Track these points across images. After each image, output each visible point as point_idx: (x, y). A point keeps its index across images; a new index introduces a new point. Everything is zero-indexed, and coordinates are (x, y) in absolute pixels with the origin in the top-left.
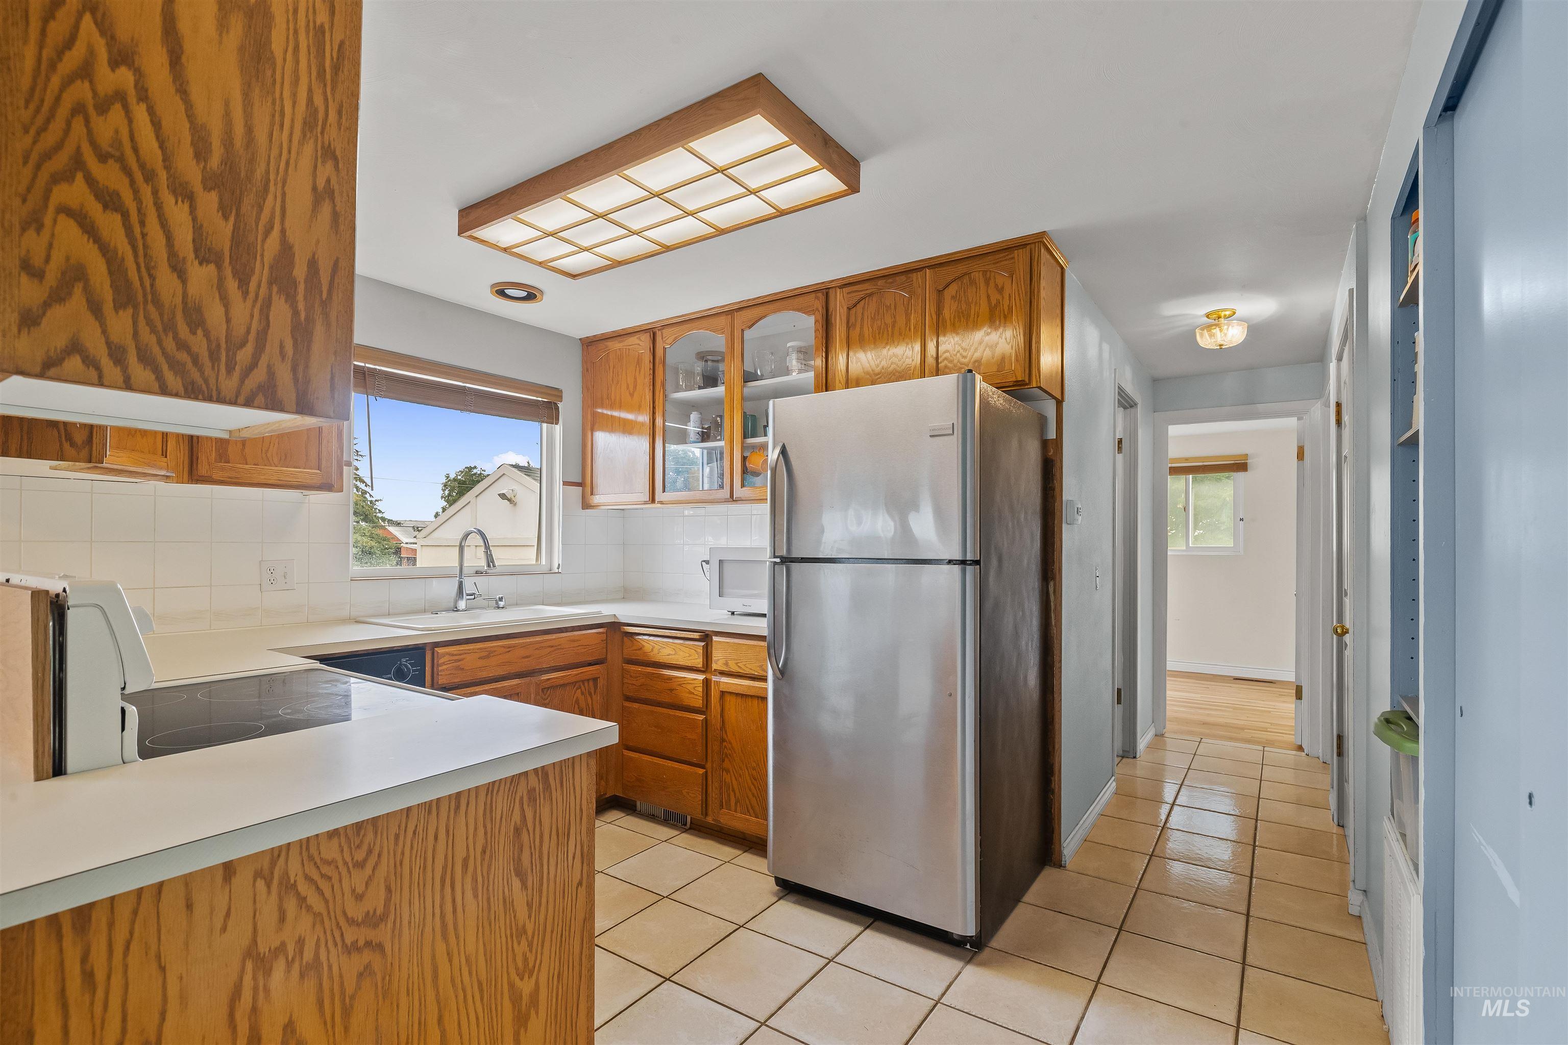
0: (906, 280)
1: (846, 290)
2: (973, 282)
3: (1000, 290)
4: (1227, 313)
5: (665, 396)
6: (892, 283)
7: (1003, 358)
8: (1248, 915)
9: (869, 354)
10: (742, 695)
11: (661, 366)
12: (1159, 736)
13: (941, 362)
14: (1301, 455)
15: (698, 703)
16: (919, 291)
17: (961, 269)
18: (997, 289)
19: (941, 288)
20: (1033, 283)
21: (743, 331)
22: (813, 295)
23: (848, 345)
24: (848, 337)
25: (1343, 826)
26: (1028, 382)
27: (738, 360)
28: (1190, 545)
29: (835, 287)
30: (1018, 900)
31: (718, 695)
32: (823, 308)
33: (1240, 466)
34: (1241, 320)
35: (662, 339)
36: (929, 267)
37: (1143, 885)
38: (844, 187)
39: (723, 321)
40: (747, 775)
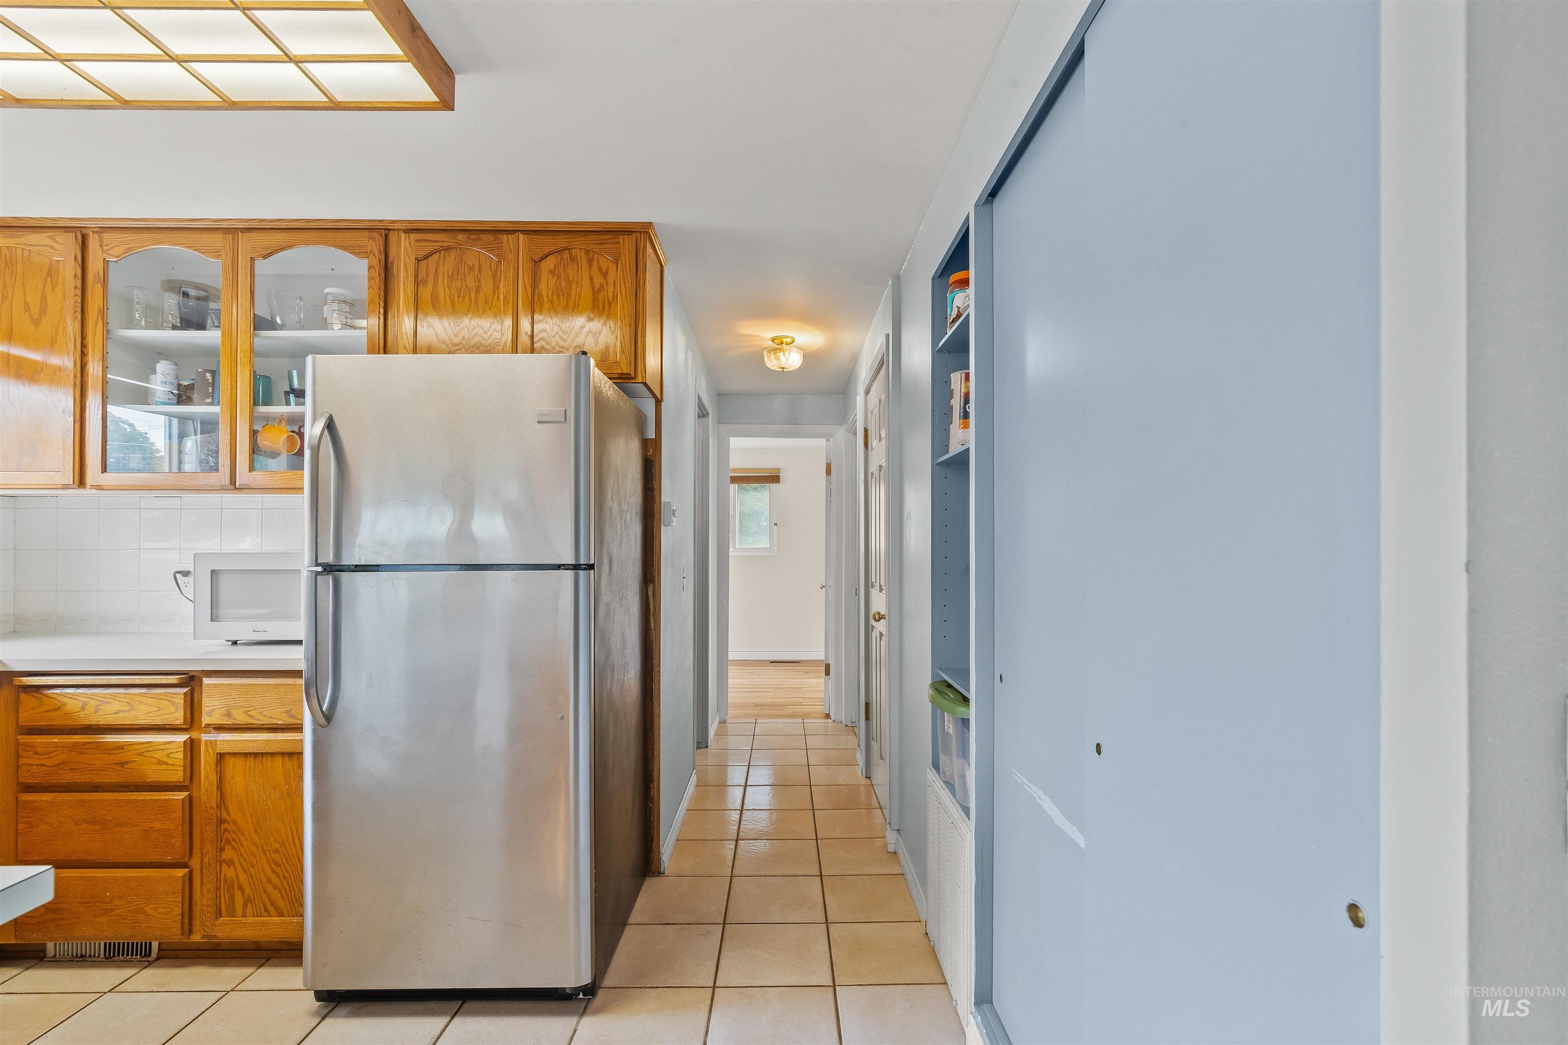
0: (494, 241)
1: (413, 236)
2: (573, 259)
3: (605, 275)
4: (789, 340)
5: (107, 332)
6: (475, 240)
7: (607, 348)
8: (821, 876)
9: (446, 322)
10: (256, 755)
11: (99, 288)
12: (723, 722)
13: (537, 342)
14: (829, 472)
15: (178, 775)
16: (511, 256)
17: (561, 242)
18: (600, 272)
19: (536, 258)
20: (639, 274)
21: (252, 259)
22: (366, 233)
23: (417, 307)
24: (416, 295)
25: (869, 778)
26: (633, 376)
27: (243, 299)
28: (737, 547)
29: (398, 230)
30: (625, 924)
31: (212, 758)
32: (380, 251)
33: (774, 478)
34: (800, 348)
35: (101, 246)
36: (524, 232)
37: (736, 872)
38: (434, 98)
39: (217, 240)
40: (264, 860)
